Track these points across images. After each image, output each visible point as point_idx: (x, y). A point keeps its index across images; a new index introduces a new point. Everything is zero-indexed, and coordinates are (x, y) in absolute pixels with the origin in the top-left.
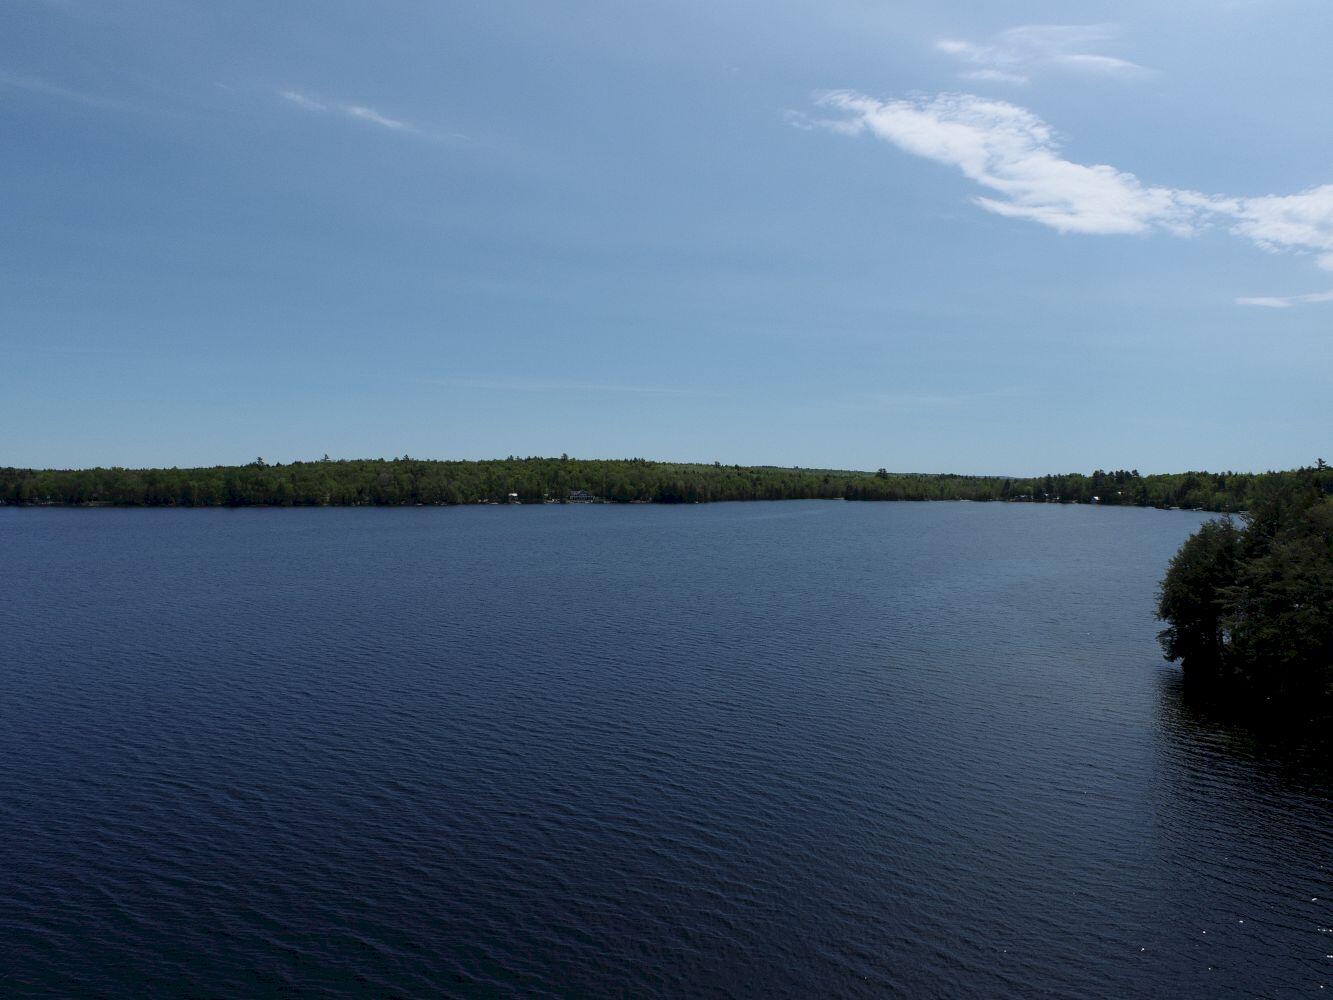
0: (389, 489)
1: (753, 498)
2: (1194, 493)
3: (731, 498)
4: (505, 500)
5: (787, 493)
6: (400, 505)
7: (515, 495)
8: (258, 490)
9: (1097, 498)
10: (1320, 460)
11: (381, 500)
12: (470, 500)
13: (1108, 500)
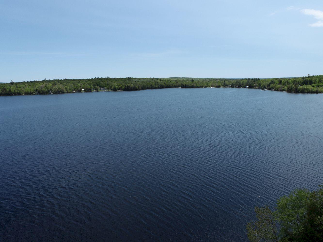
0: (43, 89)
1: (155, 88)
2: (272, 85)
3: (148, 88)
4: (80, 91)
5: (165, 86)
6: (47, 94)
7: (83, 89)
8: (3, 91)
9: (247, 86)
10: (309, 74)
11: (41, 93)
12: (69, 91)
13: (251, 87)
